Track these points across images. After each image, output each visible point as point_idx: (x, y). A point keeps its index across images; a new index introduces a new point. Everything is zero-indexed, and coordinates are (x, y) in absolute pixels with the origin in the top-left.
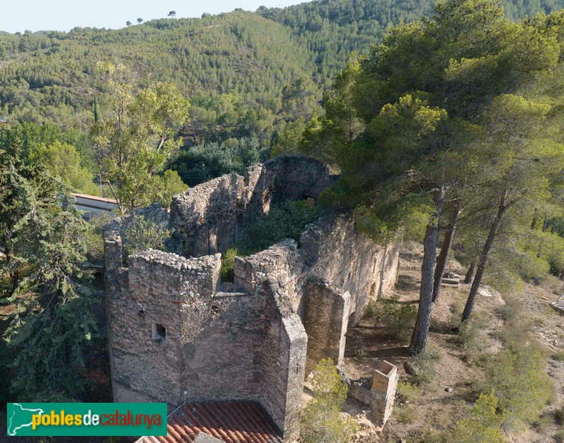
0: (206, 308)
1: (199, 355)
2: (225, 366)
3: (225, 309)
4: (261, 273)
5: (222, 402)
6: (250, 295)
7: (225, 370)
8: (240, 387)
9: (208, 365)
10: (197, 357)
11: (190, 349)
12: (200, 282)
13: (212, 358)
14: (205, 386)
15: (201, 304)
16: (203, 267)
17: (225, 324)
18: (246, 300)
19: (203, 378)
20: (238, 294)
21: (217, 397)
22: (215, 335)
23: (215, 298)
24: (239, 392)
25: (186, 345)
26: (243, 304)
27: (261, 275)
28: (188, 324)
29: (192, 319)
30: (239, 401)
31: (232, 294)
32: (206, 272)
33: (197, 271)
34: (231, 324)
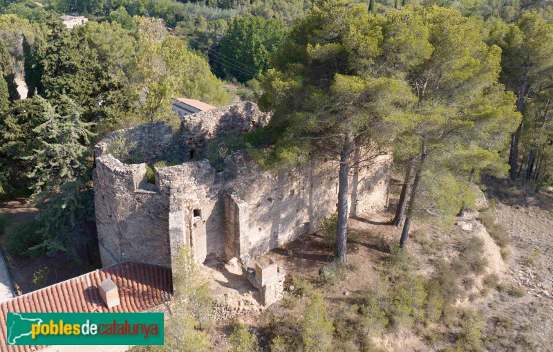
0: (132, 199)
1: (130, 229)
2: (149, 240)
3: (144, 202)
4: (166, 181)
5: (148, 266)
6: (160, 194)
7: (149, 243)
8: (160, 257)
9: (137, 238)
10: (129, 231)
11: (123, 225)
12: (126, 181)
13: (139, 233)
14: (136, 252)
15: (128, 195)
16: (127, 172)
17: (146, 211)
18: (158, 197)
19: (135, 246)
20: (153, 192)
21: (145, 261)
22: (139, 218)
23: (137, 193)
24: (160, 260)
25: (121, 222)
26: (156, 200)
27: (166, 182)
28: (121, 208)
29: (123, 205)
30: (161, 267)
31: (149, 192)
32: (129, 175)
33: (123, 173)
34: (150, 212)
